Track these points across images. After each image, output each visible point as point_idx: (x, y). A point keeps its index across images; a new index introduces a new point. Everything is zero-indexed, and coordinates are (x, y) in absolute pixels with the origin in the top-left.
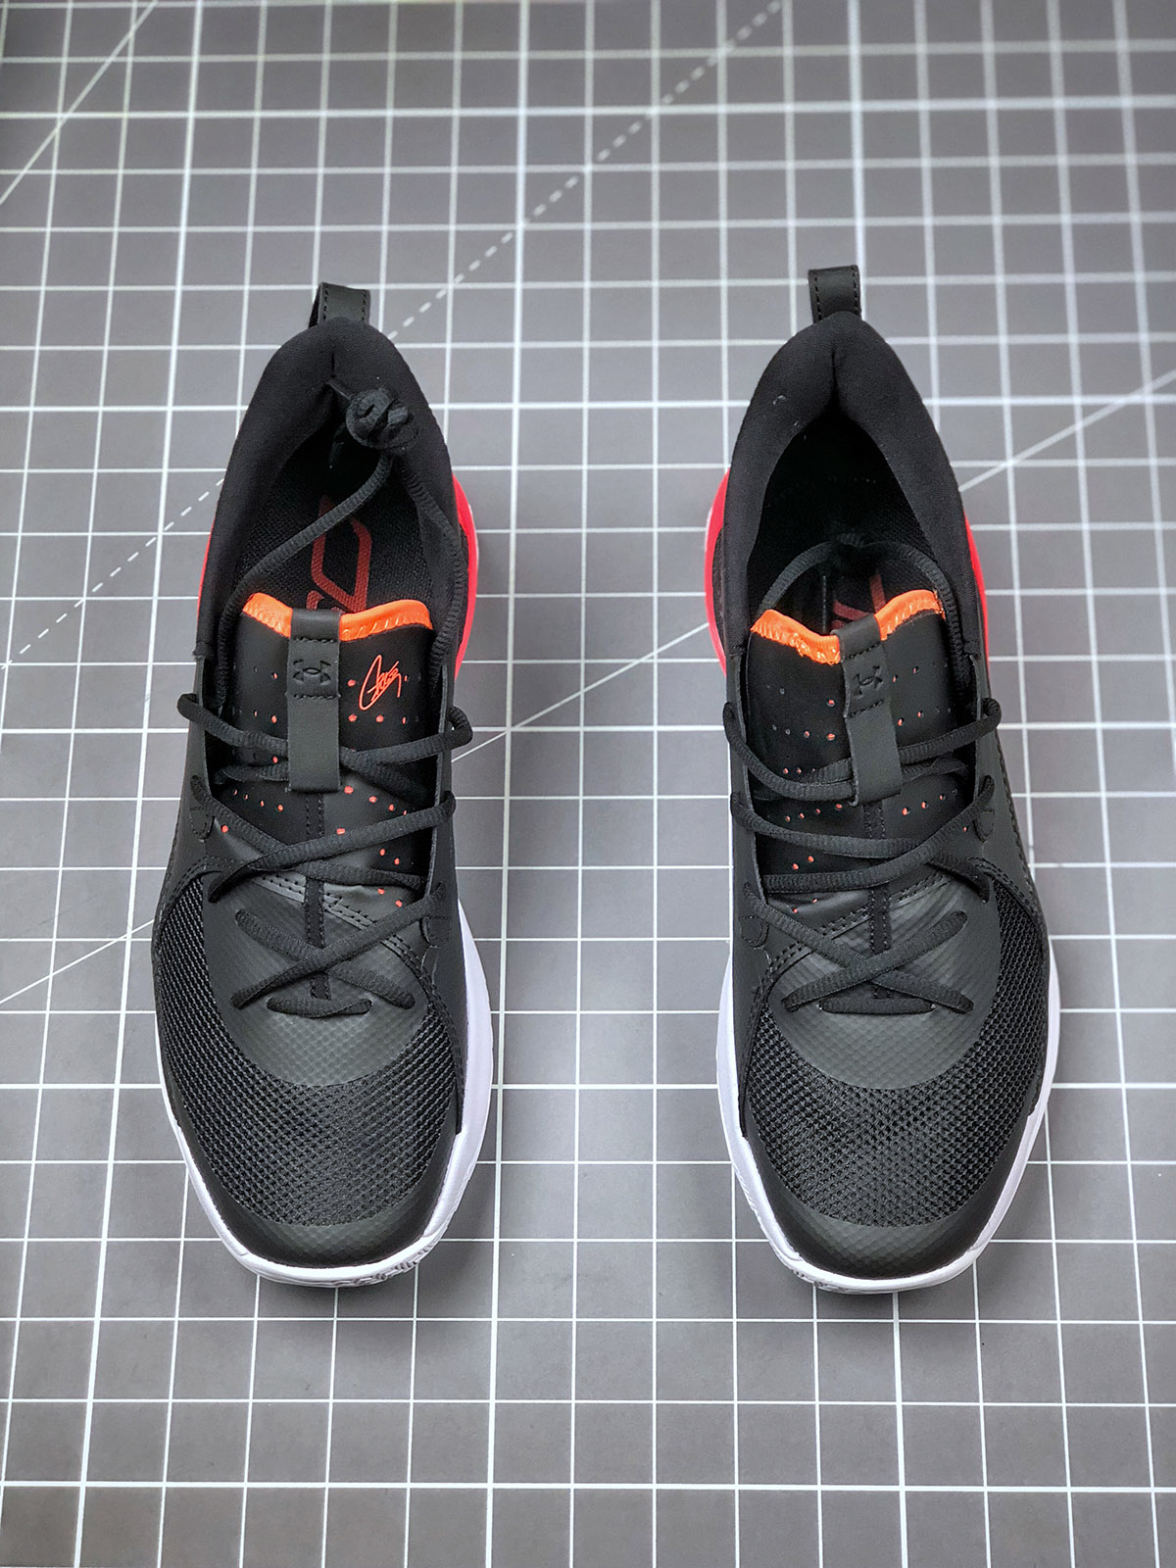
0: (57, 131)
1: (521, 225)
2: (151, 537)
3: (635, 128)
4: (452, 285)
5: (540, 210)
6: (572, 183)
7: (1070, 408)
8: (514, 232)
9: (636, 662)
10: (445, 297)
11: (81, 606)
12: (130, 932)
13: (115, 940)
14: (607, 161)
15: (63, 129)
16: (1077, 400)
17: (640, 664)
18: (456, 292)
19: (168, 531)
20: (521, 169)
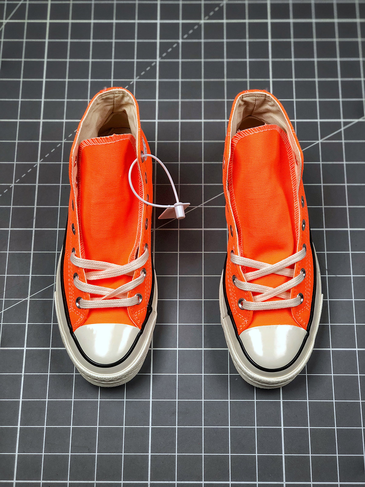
0: (3, 26)
1: (158, 60)
2: (36, 164)
3: (196, 27)
4: (135, 80)
5: (164, 55)
6: (175, 46)
7: (340, 122)
8: (156, 62)
9: (197, 207)
10: (133, 83)
11: (12, 187)
12: (29, 297)
13: (24, 299)
14: (186, 38)
15: (5, 26)
16: (342, 120)
17: (198, 208)
18: (136, 82)
19: (42, 162)
20: (158, 41)
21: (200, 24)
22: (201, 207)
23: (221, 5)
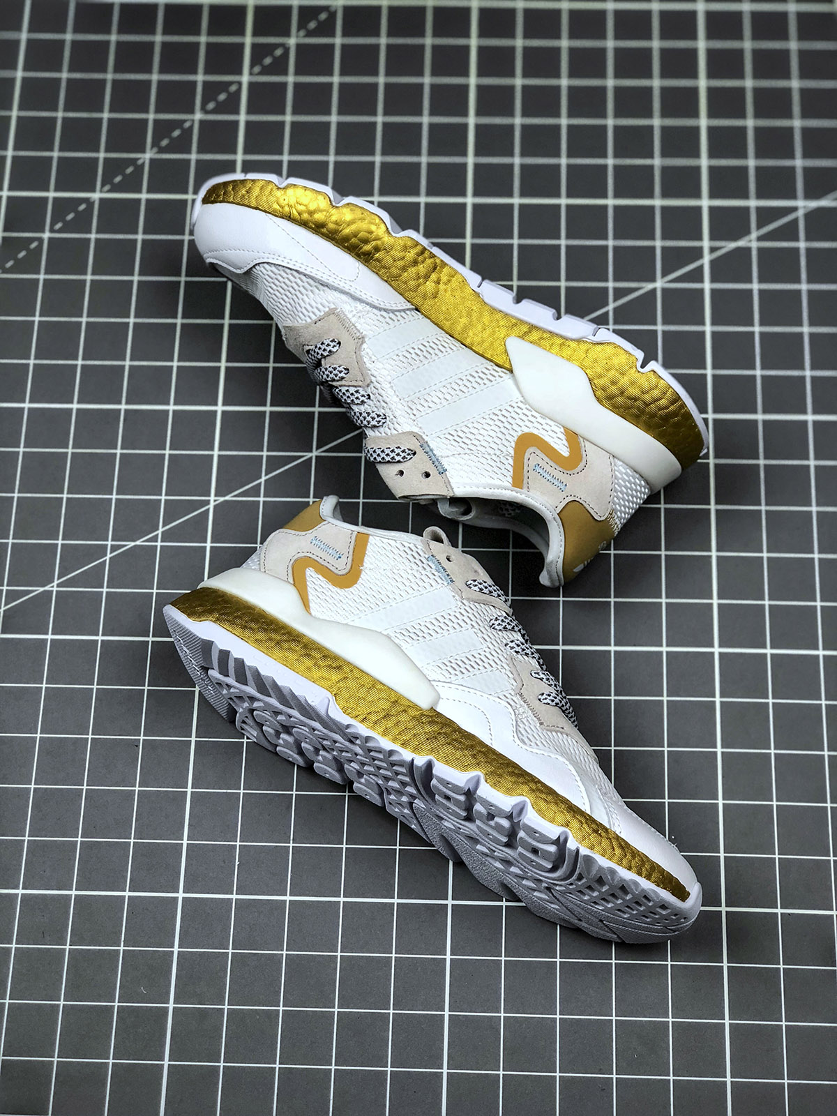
21: (92, 200)
22: (51, 589)
23: (140, 162)
